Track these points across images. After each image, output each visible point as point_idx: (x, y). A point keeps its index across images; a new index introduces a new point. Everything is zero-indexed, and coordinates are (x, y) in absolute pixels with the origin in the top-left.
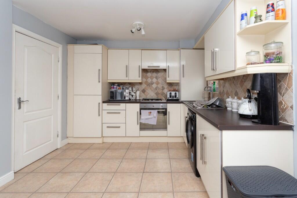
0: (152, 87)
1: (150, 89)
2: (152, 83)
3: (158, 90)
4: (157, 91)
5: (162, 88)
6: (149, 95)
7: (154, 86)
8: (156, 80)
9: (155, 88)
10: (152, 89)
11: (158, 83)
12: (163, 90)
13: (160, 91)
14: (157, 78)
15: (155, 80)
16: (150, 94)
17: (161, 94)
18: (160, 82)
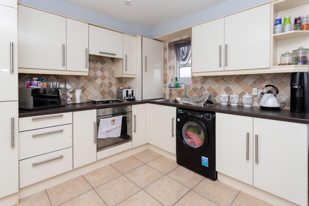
0: (96, 82)
1: (93, 86)
2: (95, 77)
3: (103, 87)
4: (102, 89)
5: (109, 85)
6: (91, 95)
7: (99, 81)
8: (102, 73)
9: (99, 84)
10: (96, 86)
11: (103, 78)
12: (110, 87)
13: (106, 89)
14: (103, 71)
15: (99, 73)
16: (92, 93)
17: (108, 93)
18: (106, 76)
